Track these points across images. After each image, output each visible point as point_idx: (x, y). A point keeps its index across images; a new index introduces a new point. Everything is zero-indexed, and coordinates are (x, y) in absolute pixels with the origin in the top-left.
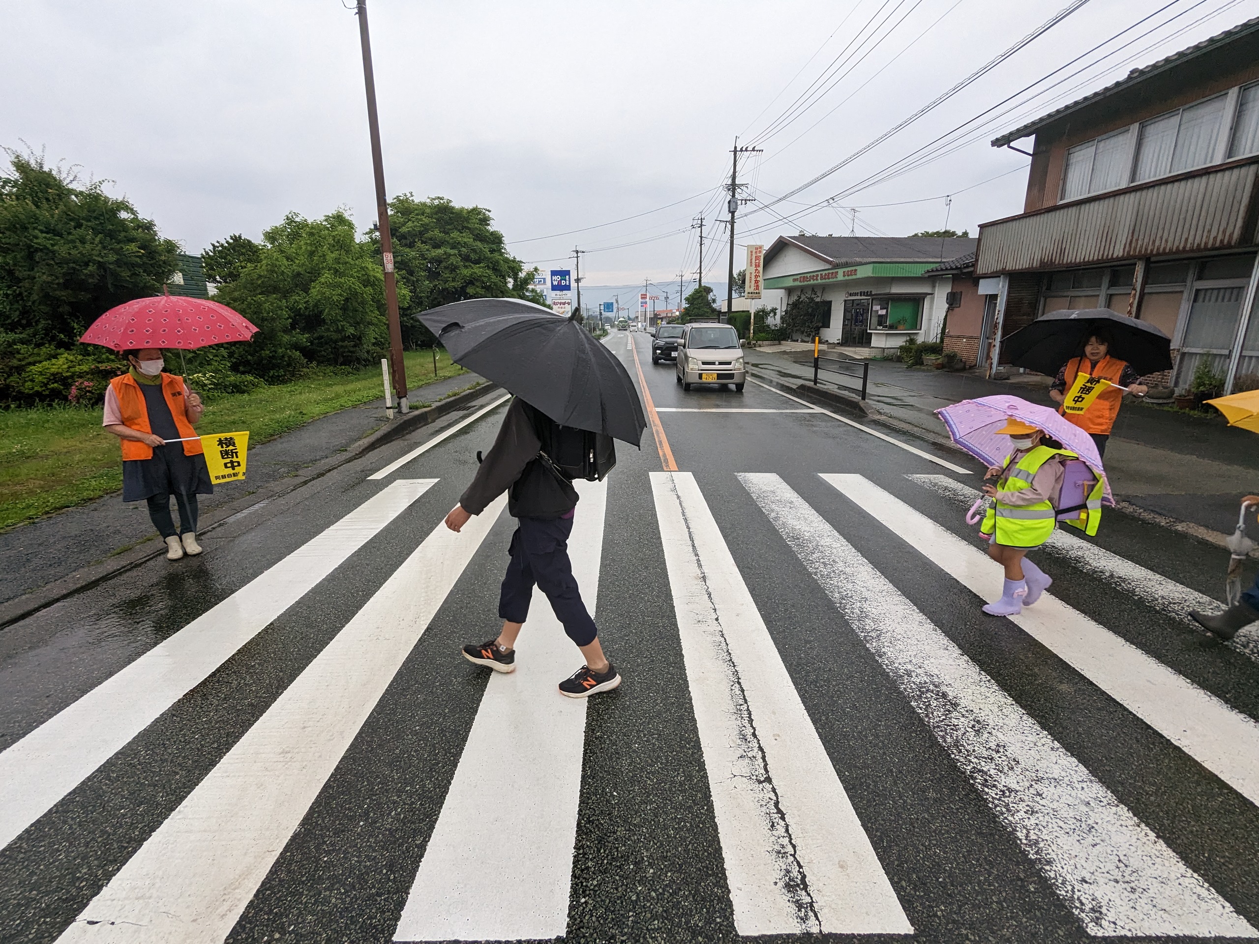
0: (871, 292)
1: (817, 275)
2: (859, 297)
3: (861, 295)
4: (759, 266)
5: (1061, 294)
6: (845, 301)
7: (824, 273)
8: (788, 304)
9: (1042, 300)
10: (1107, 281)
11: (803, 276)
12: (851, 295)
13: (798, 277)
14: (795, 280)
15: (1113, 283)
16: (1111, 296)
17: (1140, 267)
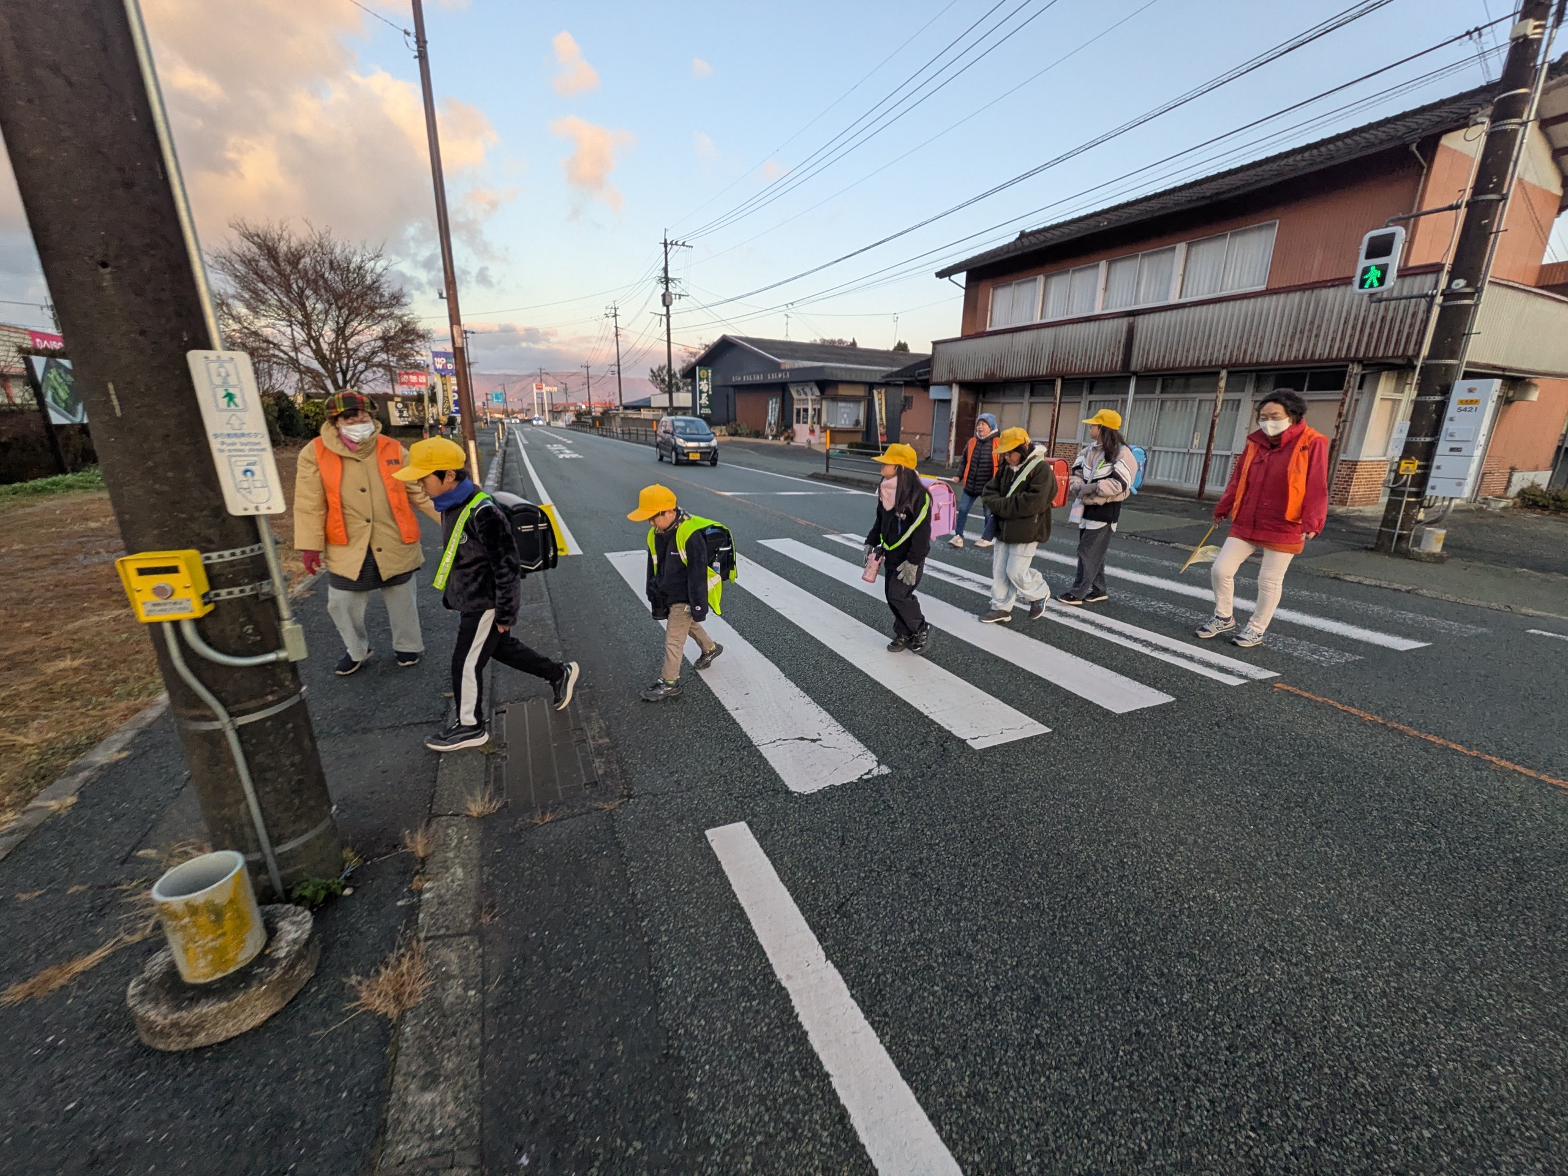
5: (994, 401)
10: (1029, 393)
15: (1032, 394)
16: (1031, 403)
17: (1059, 383)
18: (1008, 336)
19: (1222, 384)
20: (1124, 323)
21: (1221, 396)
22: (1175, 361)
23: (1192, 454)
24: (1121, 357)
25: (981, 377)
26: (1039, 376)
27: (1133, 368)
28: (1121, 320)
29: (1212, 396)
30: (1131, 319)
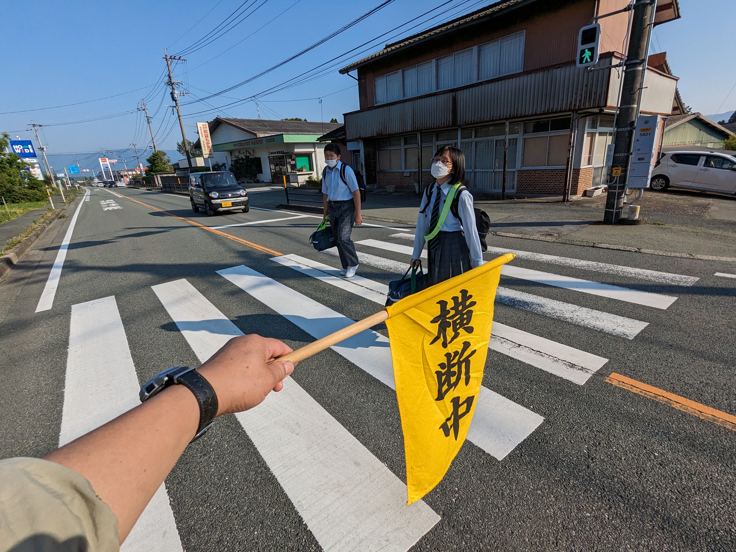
0: (283, 151)
1: (249, 142)
2: (277, 155)
3: (278, 154)
4: (208, 137)
5: (385, 149)
6: (269, 157)
7: (253, 141)
8: (232, 161)
9: (377, 152)
10: (403, 142)
11: (240, 143)
12: (271, 153)
13: (237, 143)
14: (234, 145)
15: (405, 144)
16: (406, 149)
17: (419, 135)
18: (386, 108)
19: (507, 130)
20: (450, 95)
21: (508, 137)
22: (481, 118)
23: (495, 173)
24: (451, 117)
25: (375, 134)
26: (407, 132)
27: (458, 123)
28: (448, 94)
29: (501, 137)
30: (454, 93)
